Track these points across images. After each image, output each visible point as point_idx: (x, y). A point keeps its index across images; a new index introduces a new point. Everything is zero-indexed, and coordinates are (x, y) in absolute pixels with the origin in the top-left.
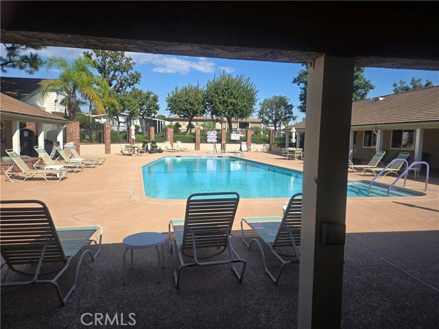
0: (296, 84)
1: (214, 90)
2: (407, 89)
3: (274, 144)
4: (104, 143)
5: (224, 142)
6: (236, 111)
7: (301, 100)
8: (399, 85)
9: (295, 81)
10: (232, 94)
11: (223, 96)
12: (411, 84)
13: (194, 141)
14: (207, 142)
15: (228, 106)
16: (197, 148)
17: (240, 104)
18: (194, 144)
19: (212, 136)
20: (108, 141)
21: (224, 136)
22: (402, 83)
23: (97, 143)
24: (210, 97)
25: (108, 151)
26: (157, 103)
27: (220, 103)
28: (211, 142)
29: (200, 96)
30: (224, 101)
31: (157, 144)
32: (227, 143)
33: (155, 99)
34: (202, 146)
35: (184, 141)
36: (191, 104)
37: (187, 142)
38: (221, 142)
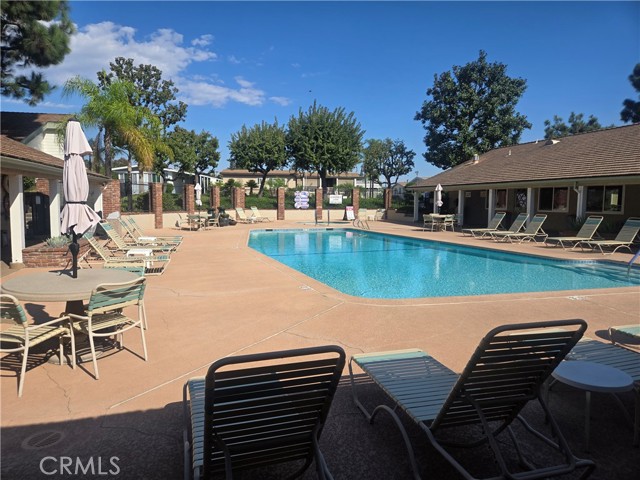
0: (420, 122)
1: (301, 129)
2: (563, 128)
3: (392, 208)
4: (153, 211)
5: (319, 207)
6: (335, 162)
7: (427, 145)
8: (553, 123)
9: (418, 117)
10: (329, 135)
11: (316, 139)
12: (570, 122)
13: (276, 206)
14: (295, 208)
15: (323, 154)
16: (280, 217)
17: (340, 150)
18: (275, 212)
19: (302, 198)
20: (159, 209)
21: (319, 198)
22: (556, 119)
23: (141, 213)
24: (295, 141)
25: (158, 223)
26: (217, 151)
27: (312, 149)
28: (300, 208)
29: (280, 139)
30: (318, 147)
31: (227, 212)
32: (324, 208)
33: (215, 144)
34: (288, 213)
35: (261, 207)
36: (269, 152)
37: (265, 209)
38: (315, 208)
